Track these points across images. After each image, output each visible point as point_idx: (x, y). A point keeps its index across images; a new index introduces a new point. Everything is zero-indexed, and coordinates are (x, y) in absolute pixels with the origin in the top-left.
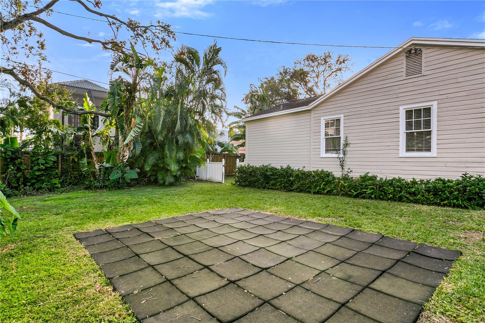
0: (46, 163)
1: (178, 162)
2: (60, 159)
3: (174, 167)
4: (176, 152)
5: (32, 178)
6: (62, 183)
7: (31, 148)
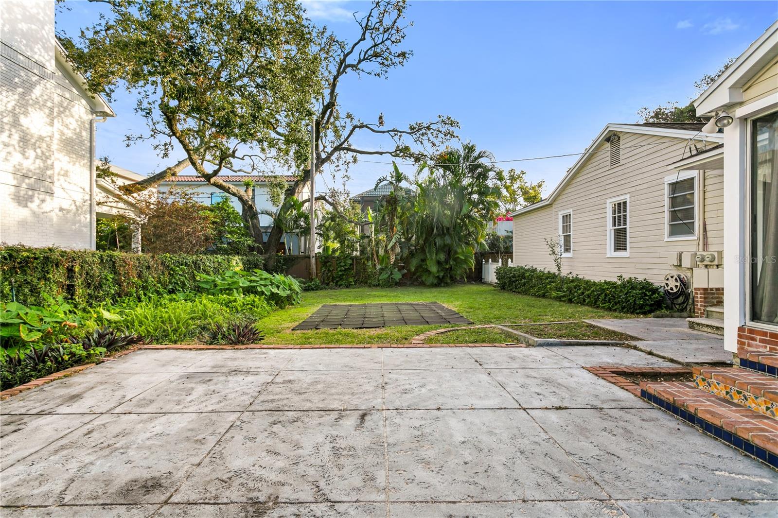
0: (345, 265)
1: (439, 263)
2: (355, 262)
3: (434, 269)
4: (436, 254)
5: (337, 277)
6: (356, 282)
7: (337, 254)
